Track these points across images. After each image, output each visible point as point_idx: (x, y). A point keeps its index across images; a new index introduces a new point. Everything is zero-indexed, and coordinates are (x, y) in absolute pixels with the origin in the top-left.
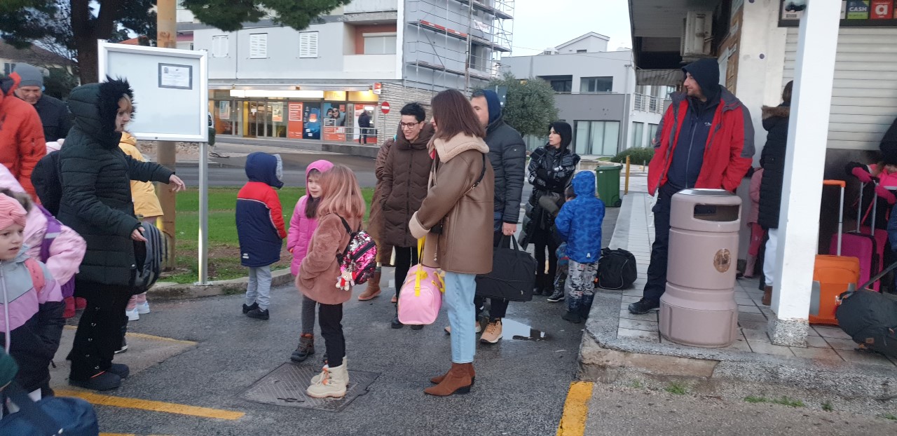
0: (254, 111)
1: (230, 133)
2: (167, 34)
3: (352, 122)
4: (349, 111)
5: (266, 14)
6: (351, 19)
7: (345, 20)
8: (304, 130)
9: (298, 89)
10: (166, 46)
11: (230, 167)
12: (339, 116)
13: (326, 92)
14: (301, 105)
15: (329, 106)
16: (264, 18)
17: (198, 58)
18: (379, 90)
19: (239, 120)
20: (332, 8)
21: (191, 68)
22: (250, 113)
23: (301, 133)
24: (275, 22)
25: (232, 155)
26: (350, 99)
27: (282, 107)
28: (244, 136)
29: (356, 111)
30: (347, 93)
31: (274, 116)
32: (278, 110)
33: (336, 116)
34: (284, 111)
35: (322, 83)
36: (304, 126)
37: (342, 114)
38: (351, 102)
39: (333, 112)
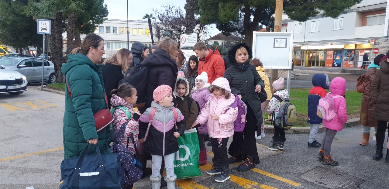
0: (311, 55)
1: (300, 65)
2: (278, 26)
3: (357, 59)
4: (356, 54)
5: (319, 12)
6: (360, 10)
7: (358, 10)
8: (333, 63)
9: (332, 44)
10: (277, 31)
11: (299, 79)
12: (351, 56)
13: (345, 45)
14: (333, 52)
15: (346, 52)
16: (318, 14)
17: (289, 35)
18: (374, 43)
19: (304, 59)
20: (351, 6)
21: (286, 39)
22: (309, 56)
23: (332, 64)
24: (323, 15)
25: (300, 74)
26: (357, 48)
27: (324, 53)
28: (306, 66)
29: (360, 53)
30: (356, 45)
31: (320, 57)
32: (322, 55)
33: (349, 56)
34: (325, 55)
35: (344, 41)
36: (333, 61)
37: (353, 55)
38: (358, 49)
39: (348, 54)
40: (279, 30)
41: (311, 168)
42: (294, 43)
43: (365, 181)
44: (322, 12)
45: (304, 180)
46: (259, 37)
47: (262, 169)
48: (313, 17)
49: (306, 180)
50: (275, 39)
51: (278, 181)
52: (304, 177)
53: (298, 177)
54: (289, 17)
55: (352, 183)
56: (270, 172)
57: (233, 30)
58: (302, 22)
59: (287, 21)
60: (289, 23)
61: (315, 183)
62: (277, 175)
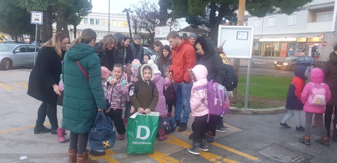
0: (267, 46)
1: (258, 55)
2: (241, 21)
3: (308, 50)
4: (307, 46)
5: (276, 9)
6: (311, 8)
7: (309, 9)
9: (286, 37)
11: (257, 67)
12: (302, 48)
13: (297, 39)
16: (275, 11)
17: (251, 29)
18: (323, 37)
19: (262, 50)
20: (303, 5)
21: (248, 32)
24: (279, 12)
25: (258, 63)
26: (308, 41)
27: (279, 45)
28: (263, 56)
29: (310, 46)
30: (307, 38)
31: (275, 48)
32: (277, 46)
33: (301, 48)
34: (279, 47)
35: (296, 35)
37: (304, 47)
38: (308, 42)
39: (300, 46)
40: (241, 25)
41: (267, 145)
42: (254, 35)
43: (314, 157)
44: (278, 9)
45: (262, 155)
46: (223, 30)
47: (225, 145)
48: (270, 14)
49: (263, 155)
50: (238, 32)
51: (238, 155)
52: (261, 153)
53: (256, 153)
54: (249, 14)
55: (303, 159)
56: (232, 148)
57: (201, 24)
58: (260, 18)
59: (247, 16)
60: (249, 19)
61: (271, 157)
62: (238, 150)
